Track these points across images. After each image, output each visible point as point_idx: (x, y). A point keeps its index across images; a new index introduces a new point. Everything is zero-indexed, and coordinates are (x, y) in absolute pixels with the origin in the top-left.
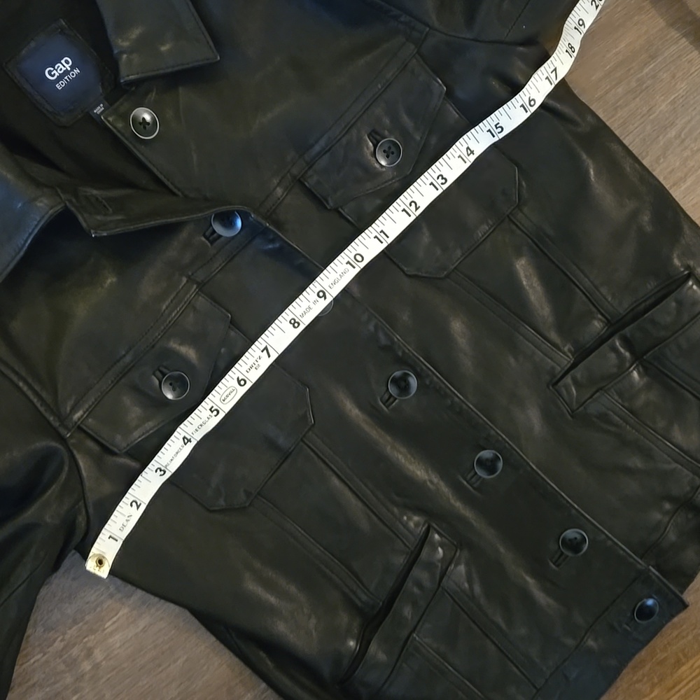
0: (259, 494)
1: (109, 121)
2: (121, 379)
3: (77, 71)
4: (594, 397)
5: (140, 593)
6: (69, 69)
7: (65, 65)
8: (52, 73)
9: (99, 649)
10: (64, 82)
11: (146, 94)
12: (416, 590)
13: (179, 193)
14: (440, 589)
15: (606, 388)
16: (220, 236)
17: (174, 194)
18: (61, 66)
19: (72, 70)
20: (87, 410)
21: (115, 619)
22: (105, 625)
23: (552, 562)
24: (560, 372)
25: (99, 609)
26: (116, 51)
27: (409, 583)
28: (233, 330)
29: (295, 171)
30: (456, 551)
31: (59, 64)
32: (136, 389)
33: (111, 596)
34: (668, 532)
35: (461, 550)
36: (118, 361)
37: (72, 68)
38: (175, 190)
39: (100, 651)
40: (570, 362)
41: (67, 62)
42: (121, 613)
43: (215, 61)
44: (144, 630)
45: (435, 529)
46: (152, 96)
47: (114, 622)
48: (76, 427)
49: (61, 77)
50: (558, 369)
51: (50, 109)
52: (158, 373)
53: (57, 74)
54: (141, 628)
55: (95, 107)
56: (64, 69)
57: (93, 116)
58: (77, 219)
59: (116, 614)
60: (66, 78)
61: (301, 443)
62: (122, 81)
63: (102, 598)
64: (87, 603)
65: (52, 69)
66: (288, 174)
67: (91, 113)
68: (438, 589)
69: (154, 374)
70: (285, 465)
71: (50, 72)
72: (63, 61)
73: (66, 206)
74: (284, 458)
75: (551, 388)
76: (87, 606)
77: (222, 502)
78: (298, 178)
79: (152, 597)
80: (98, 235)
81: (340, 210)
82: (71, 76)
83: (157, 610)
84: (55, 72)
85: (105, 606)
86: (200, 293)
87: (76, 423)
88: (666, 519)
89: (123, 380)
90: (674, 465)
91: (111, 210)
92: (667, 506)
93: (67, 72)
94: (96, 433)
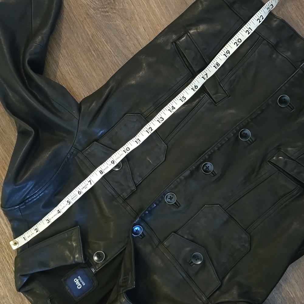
0: (245, 230)
1: (98, 269)
2: (192, 279)
3: (79, 277)
4: (222, 86)
5: (281, 281)
6: (78, 280)
7: (77, 281)
8: (79, 286)
9: (302, 301)
10: (83, 282)
11: (89, 253)
12: (295, 171)
13: (125, 246)
14: (296, 160)
15: (219, 81)
16: (142, 233)
17: (125, 248)
18: (77, 282)
19: (79, 279)
20: (202, 294)
21: (290, 293)
22: (292, 297)
23: (292, 110)
24: (210, 100)
25: (285, 298)
26: (74, 263)
27: (292, 173)
28: (179, 232)
29: (121, 202)
30: (281, 151)
31: (76, 283)
32: (197, 273)
33: (280, 293)
34: (286, 56)
35: (281, 149)
36: (185, 279)
37: (78, 279)
38: (124, 248)
39: (303, 300)
40: (207, 95)
41: (76, 280)
42: (288, 290)
43: (79, 228)
44: (297, 282)
45: (270, 159)
46: (90, 251)
47: (292, 293)
48: (207, 300)
49: (81, 283)
50: (209, 101)
51: (92, 288)
52: (191, 264)
53: (80, 284)
54: (295, 283)
55: (93, 272)
56: (78, 282)
57: (95, 273)
58: (129, 290)
59: (288, 292)
60: (81, 281)
61: (227, 211)
62: (84, 262)
63: (280, 296)
64: (282, 303)
65: (78, 286)
66: (122, 204)
67: (94, 273)
68: (296, 161)
69: (191, 266)
70: (235, 218)
71: (79, 287)
72: (76, 282)
73: (125, 292)
74: (232, 218)
75: (217, 104)
76: (283, 303)
77: (247, 245)
78: (123, 201)
79: (283, 276)
80: (134, 285)
81: (137, 185)
82: (81, 280)
83: (289, 276)
84: (79, 285)
85: (284, 296)
86: (163, 243)
87: (206, 299)
88: (280, 57)
89: (193, 278)
90: (256, 53)
91: (127, 276)
92: (274, 56)
93: (79, 281)
94: (212, 292)
